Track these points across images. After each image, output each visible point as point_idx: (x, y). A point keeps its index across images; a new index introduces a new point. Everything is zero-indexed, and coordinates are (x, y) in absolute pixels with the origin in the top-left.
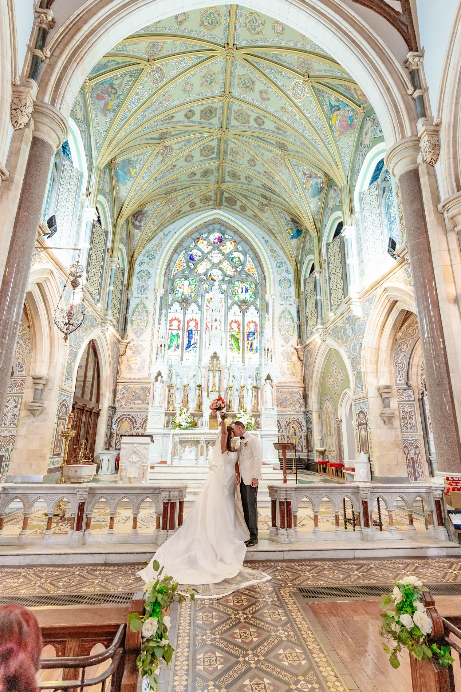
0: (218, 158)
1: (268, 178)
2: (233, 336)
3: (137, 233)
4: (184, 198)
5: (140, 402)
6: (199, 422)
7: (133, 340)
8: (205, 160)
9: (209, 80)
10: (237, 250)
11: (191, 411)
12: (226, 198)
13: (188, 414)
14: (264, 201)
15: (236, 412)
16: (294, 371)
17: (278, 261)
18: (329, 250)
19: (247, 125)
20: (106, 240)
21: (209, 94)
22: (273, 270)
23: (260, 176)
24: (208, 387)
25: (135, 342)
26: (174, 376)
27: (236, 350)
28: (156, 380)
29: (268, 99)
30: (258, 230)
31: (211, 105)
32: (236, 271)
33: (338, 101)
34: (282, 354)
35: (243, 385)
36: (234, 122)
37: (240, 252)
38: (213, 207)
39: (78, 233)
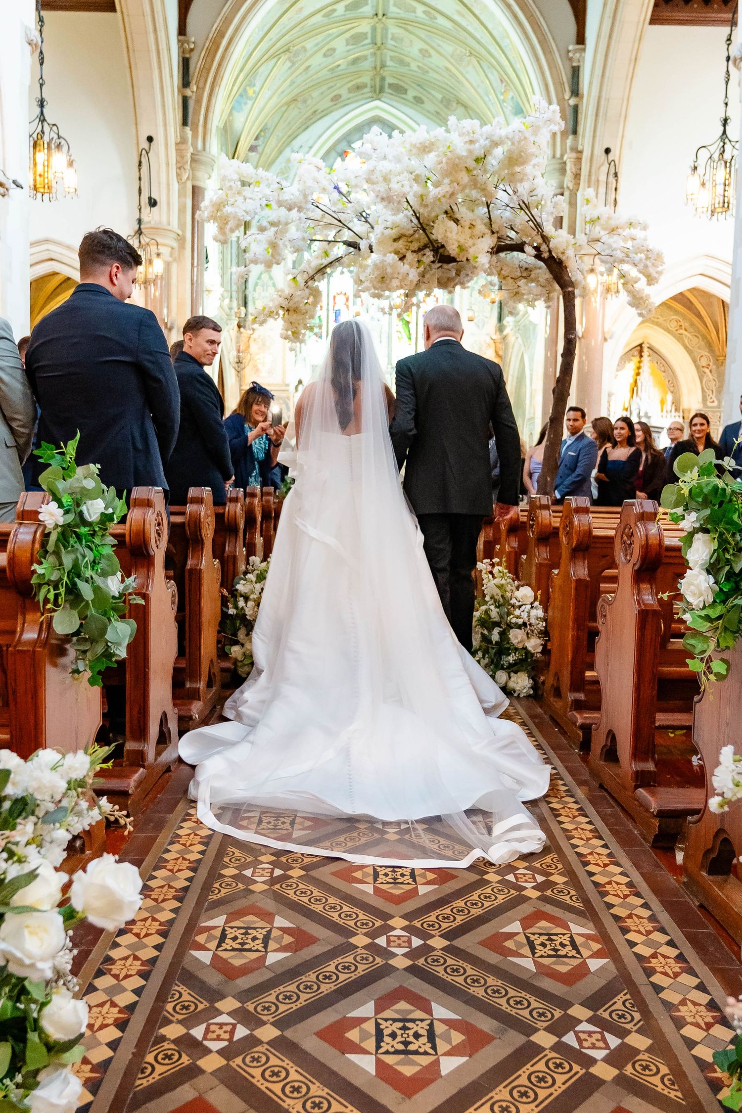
0: (374, 43)
4: (322, 93)
8: (354, 49)
12: (390, 85)
19: (413, 14)
27: (406, 339)
36: (393, 9)
38: (370, 95)
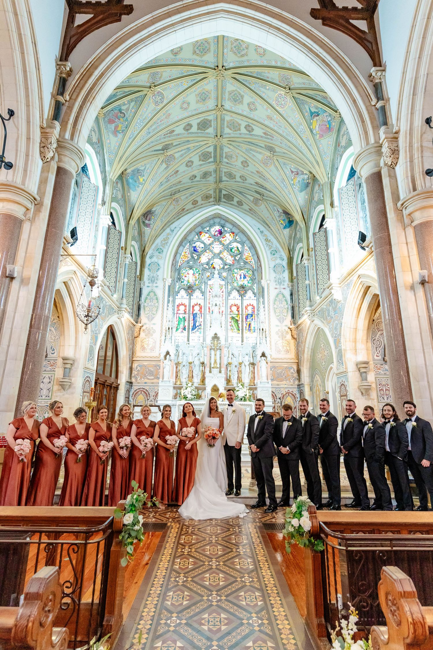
0: (215, 161)
1: (260, 177)
2: (233, 318)
3: (147, 230)
4: (187, 198)
5: (153, 377)
6: (203, 395)
7: (145, 324)
8: (204, 164)
9: (203, 98)
10: (236, 241)
11: (196, 385)
12: (224, 195)
13: (193, 387)
14: (258, 196)
15: (235, 385)
16: (288, 348)
17: (272, 249)
18: (315, 239)
19: (239, 132)
20: (120, 240)
21: (205, 109)
22: (268, 257)
23: (253, 175)
24: (210, 364)
25: (147, 326)
26: (180, 354)
27: (236, 330)
28: (165, 359)
29: (256, 109)
30: (254, 222)
31: (206, 118)
32: (235, 259)
33: (317, 108)
34: (277, 333)
35: (241, 361)
36: (227, 130)
37: (238, 242)
38: (213, 203)
39: (96, 237)
